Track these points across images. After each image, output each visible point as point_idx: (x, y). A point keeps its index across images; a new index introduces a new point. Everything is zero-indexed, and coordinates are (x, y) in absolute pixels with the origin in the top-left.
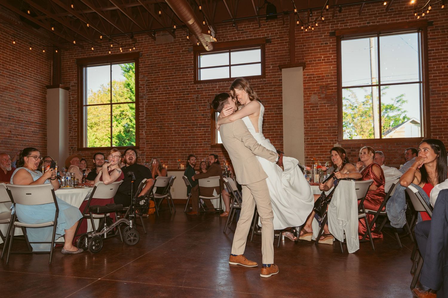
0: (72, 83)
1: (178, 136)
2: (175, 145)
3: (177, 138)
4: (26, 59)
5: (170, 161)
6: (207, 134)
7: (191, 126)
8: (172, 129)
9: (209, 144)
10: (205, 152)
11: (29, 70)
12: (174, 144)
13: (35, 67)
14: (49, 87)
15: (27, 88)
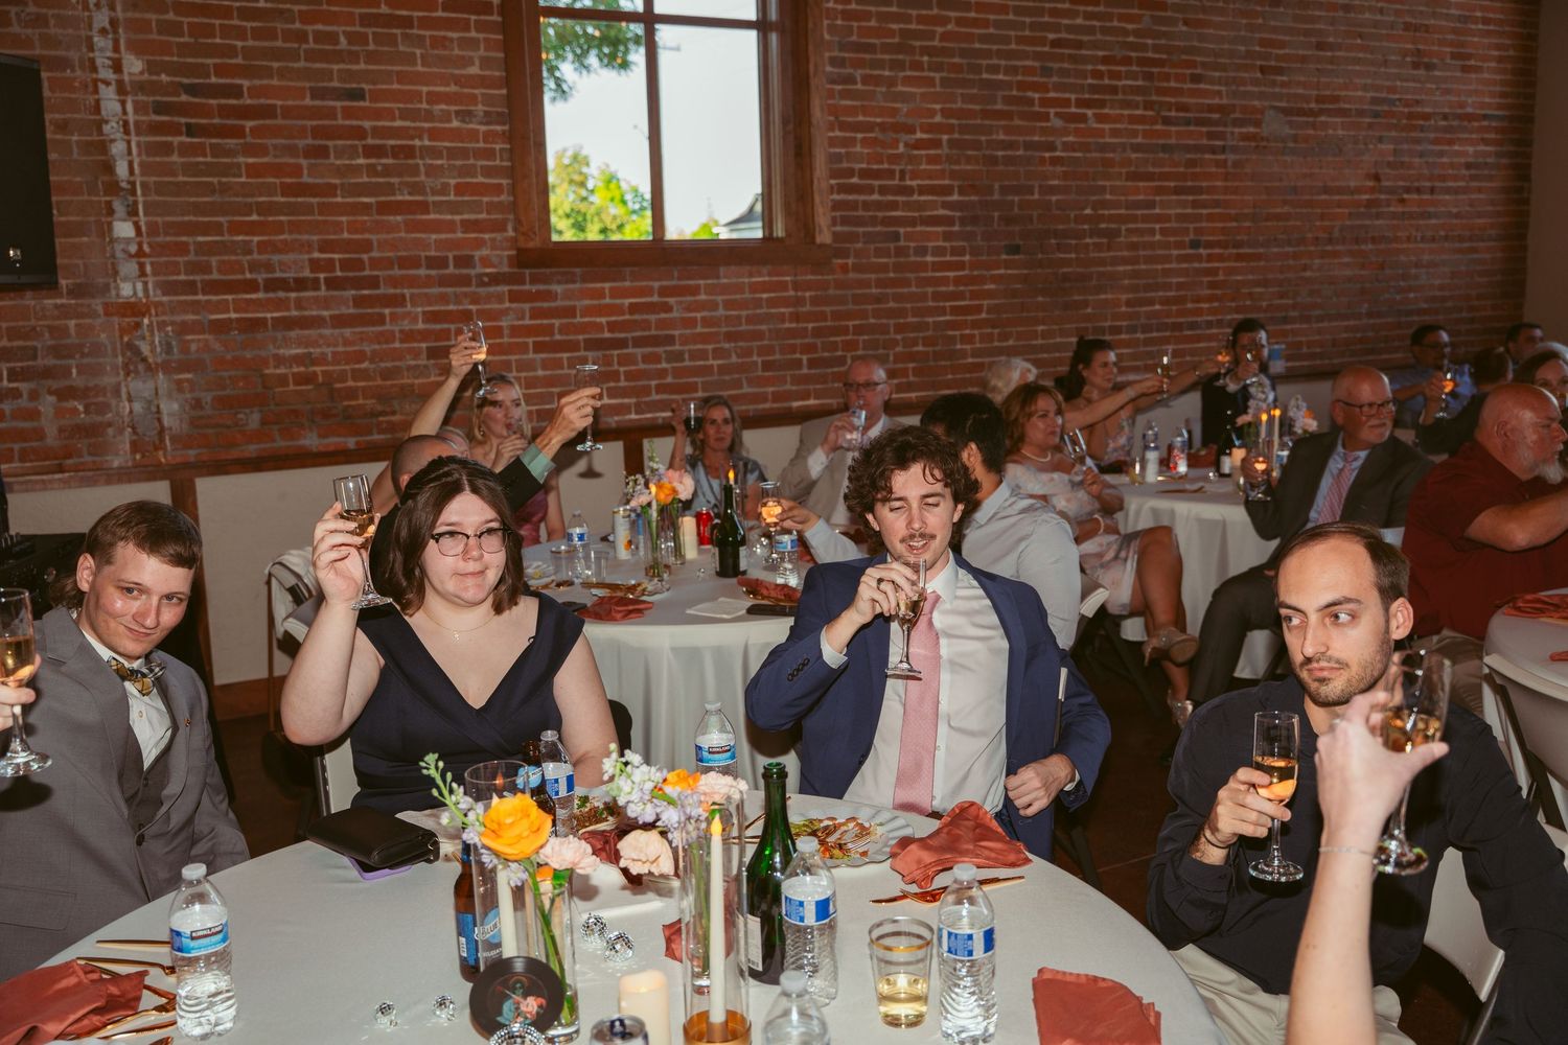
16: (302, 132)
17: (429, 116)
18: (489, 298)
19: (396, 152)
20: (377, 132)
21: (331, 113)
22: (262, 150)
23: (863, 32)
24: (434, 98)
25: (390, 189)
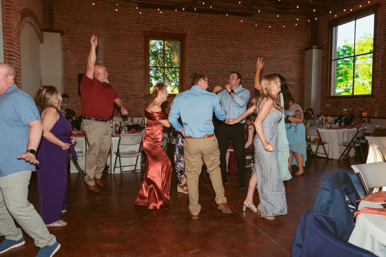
0: (325, 43)
4: (288, 32)
11: (290, 40)
13: (295, 37)
14: (306, 49)
15: (288, 54)
16: (121, 81)
17: (135, 79)
18: (141, 100)
19: (131, 83)
20: (129, 81)
21: (124, 79)
22: (117, 83)
23: (191, 69)
24: (136, 77)
25: (131, 87)
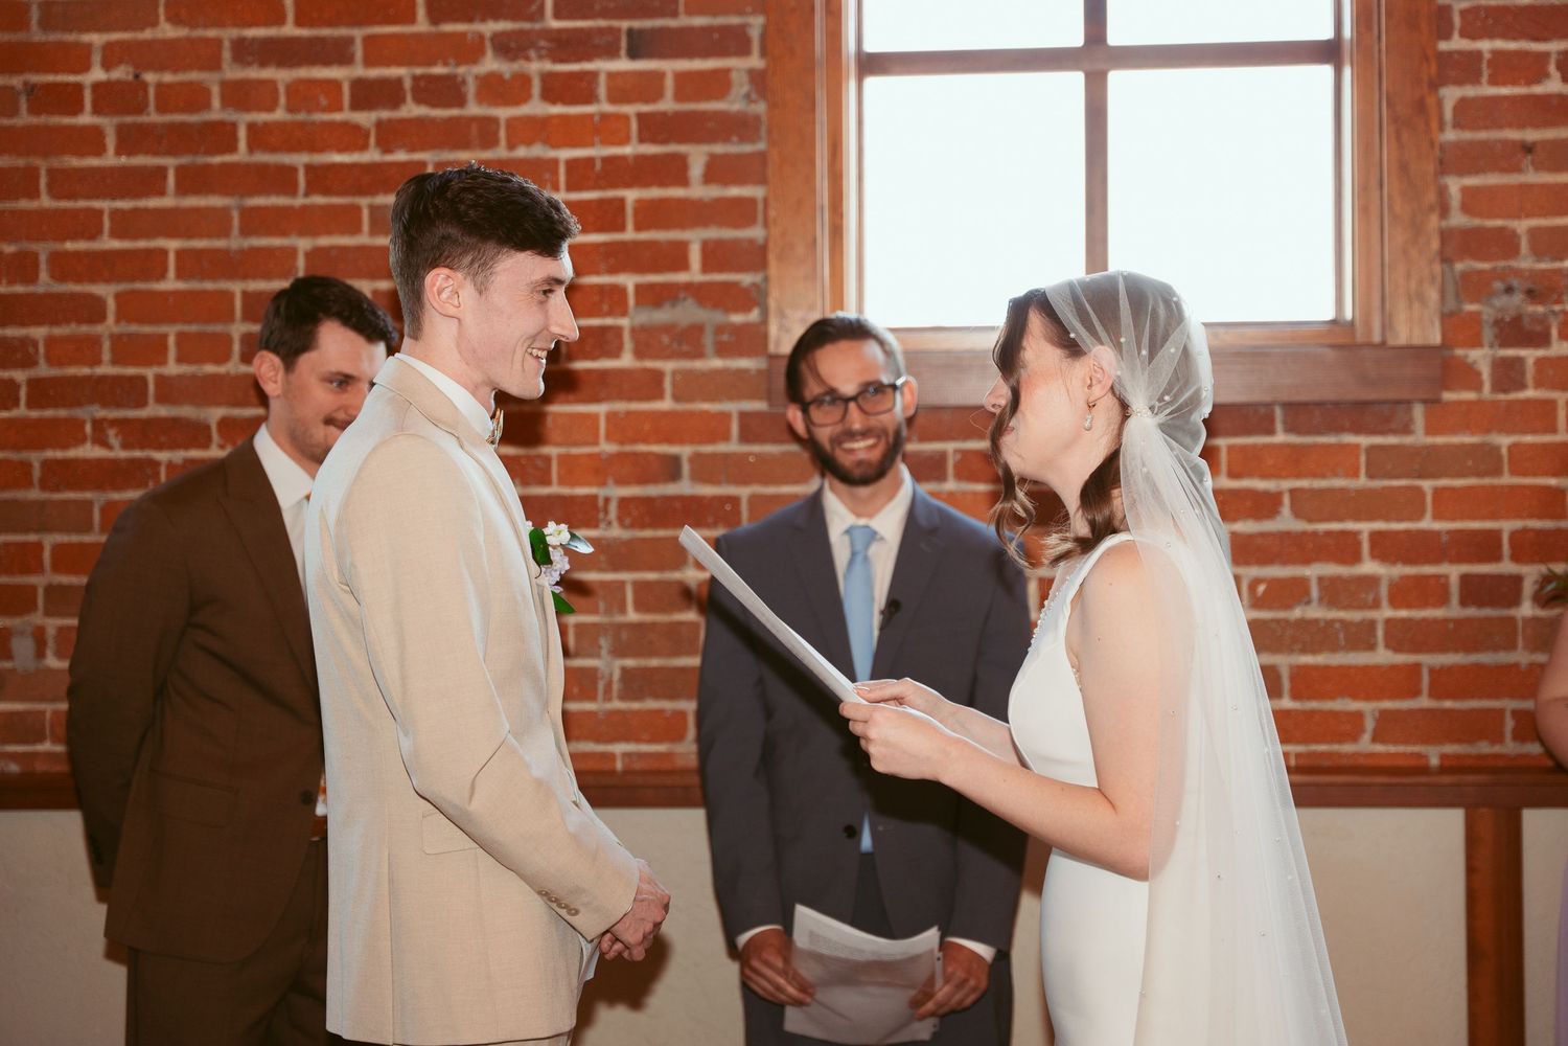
1: (183, 189)
2: (125, 350)
3: (170, 223)
5: (37, 618)
6: (696, 170)
7: (422, 25)
8: (79, 59)
9: (739, 331)
10: (670, 469)
12: (110, 326)
